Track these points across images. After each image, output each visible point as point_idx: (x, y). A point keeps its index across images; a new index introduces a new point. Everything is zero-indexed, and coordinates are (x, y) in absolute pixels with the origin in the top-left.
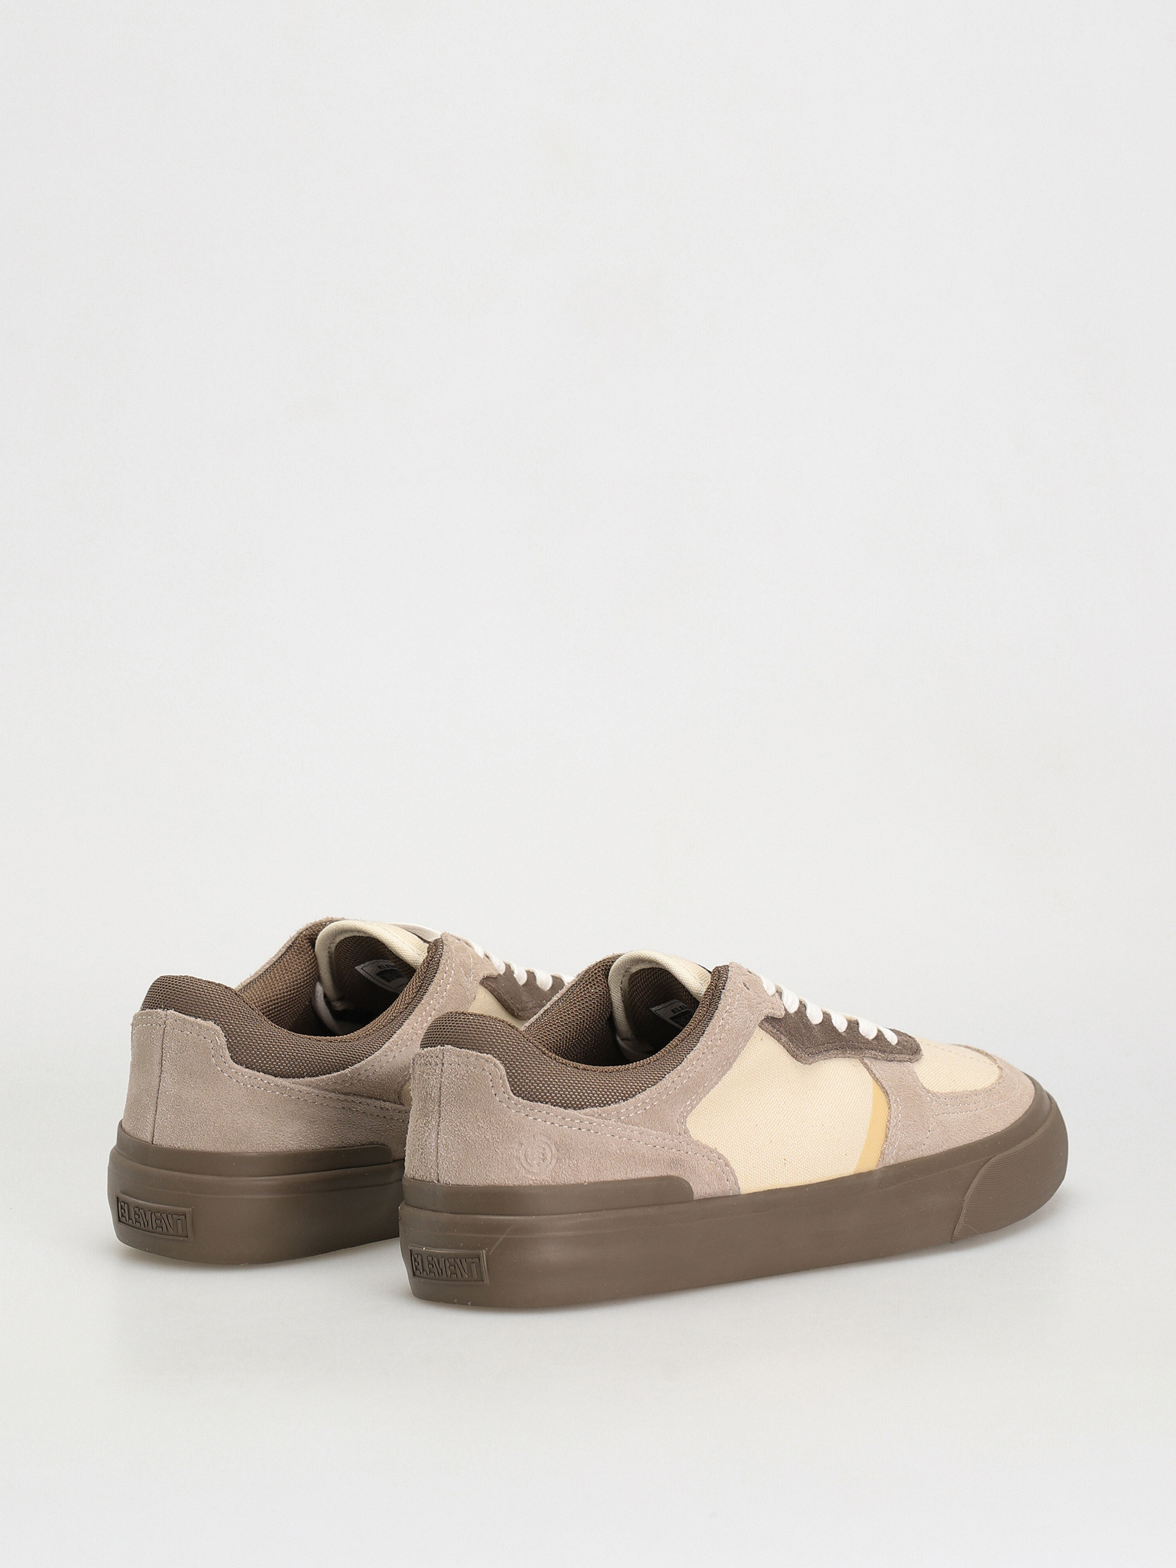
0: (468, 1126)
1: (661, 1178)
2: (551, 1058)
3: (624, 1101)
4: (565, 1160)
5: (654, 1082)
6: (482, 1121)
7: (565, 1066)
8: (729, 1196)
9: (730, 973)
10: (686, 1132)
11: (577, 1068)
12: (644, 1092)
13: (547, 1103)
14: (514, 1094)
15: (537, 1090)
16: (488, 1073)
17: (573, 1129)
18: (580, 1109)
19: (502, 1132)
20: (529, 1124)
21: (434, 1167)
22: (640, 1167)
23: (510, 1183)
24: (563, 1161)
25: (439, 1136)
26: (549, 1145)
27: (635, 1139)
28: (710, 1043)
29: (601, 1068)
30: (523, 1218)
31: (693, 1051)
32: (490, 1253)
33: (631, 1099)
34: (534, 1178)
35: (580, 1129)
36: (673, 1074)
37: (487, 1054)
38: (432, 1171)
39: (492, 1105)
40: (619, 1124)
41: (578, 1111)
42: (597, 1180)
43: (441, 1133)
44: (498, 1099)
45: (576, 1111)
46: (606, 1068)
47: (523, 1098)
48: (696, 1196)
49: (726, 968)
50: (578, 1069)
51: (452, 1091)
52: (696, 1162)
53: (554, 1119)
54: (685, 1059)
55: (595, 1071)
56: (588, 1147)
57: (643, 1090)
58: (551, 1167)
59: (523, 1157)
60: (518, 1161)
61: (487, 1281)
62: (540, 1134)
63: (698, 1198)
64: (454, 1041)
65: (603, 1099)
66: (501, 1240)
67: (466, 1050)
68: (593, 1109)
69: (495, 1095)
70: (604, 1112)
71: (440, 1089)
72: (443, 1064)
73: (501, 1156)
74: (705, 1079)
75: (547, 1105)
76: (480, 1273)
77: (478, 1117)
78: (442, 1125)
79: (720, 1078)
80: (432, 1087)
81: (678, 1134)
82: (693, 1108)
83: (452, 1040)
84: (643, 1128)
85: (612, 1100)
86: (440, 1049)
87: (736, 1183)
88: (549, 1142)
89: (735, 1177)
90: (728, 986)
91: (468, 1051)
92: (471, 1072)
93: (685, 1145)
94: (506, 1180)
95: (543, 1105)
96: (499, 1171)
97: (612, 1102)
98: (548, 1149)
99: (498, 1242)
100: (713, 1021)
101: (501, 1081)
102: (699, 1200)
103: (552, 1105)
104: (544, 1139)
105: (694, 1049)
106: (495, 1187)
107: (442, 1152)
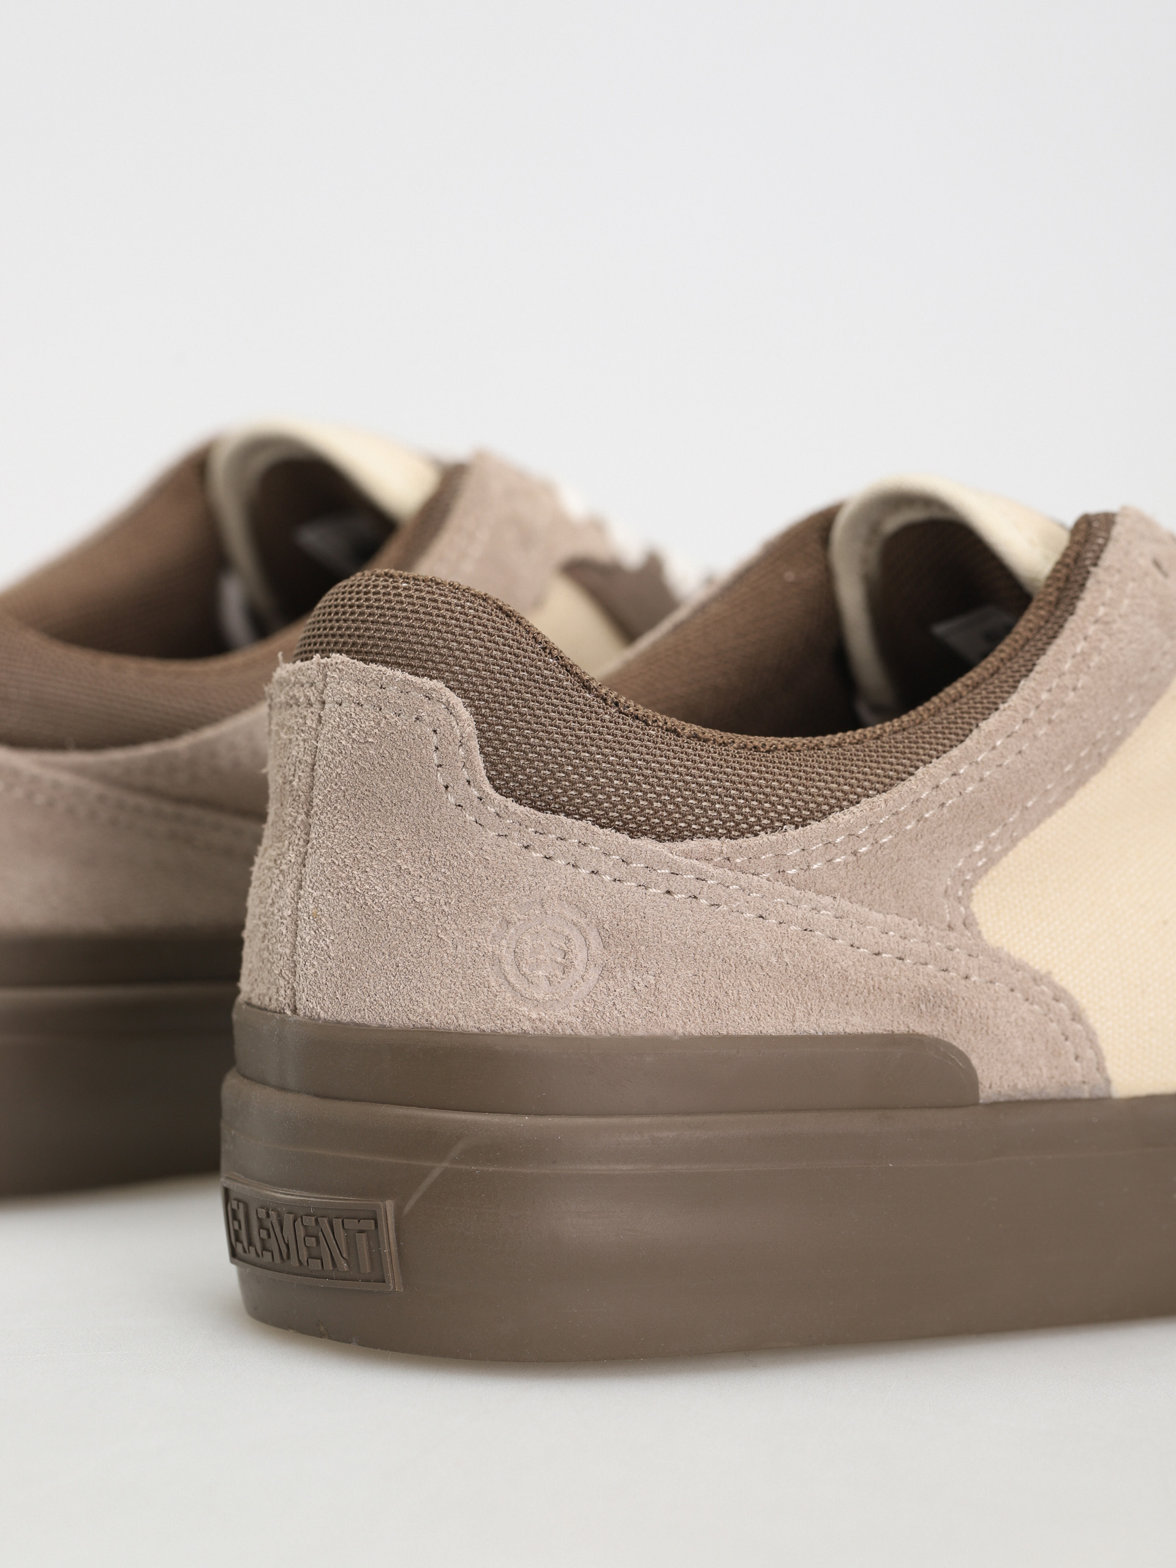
0: (371, 867)
1: (891, 1040)
2: (605, 700)
3: (797, 827)
4: (624, 972)
5: (885, 785)
6: (409, 857)
7: (641, 724)
8: (1078, 1100)
9: (1116, 531)
10: (969, 923)
11: (675, 731)
12: (852, 808)
13: (583, 817)
14: (497, 789)
15: (558, 781)
16: (429, 730)
17: (652, 891)
18: (672, 839)
19: (458, 886)
20: (531, 871)
21: (287, 973)
22: (833, 1005)
23: (469, 1024)
24: (619, 975)
25: (302, 892)
26: (581, 931)
27: (823, 931)
28: (1044, 696)
29: (743, 739)
30: (496, 1119)
31: (998, 712)
32: (407, 1209)
33: (815, 824)
34: (534, 1016)
35: (668, 892)
36: (938, 768)
37: (431, 678)
38: (282, 982)
39: (436, 814)
40: (780, 886)
41: (667, 844)
42: (709, 1030)
43: (306, 884)
44: (452, 800)
45: (661, 845)
46: (758, 740)
47: (518, 800)
48: (986, 1094)
49: (1108, 520)
50: (678, 735)
51: (338, 774)
52: (990, 1005)
53: (599, 861)
54: (975, 732)
55: (725, 744)
56: (690, 942)
57: (852, 803)
58: (584, 988)
59: (508, 957)
60: (496, 968)
61: (395, 1283)
62: (560, 898)
63: (994, 1098)
64: (354, 644)
65: (738, 817)
66: (435, 1174)
67: (380, 667)
68: (707, 841)
69: (447, 787)
70: (740, 852)
71: (313, 770)
72: (324, 703)
73: (451, 951)
74: (1027, 788)
75: (583, 823)
76: (377, 1258)
77: (399, 845)
78: (309, 861)
79: (1069, 792)
80: (294, 764)
81: (945, 926)
82: (992, 861)
83: (350, 641)
84: (845, 904)
85: (765, 821)
86: (319, 664)
87: (1100, 1068)
88: (583, 922)
89: (1098, 1052)
90: (1109, 558)
91: (384, 669)
92: (388, 723)
93: (963, 956)
94: (460, 1015)
95: (570, 821)
96: (444, 991)
97: (764, 829)
98: (577, 941)
99: (429, 1181)
100: (1059, 641)
101: (461, 752)
102: (994, 1105)
103: (594, 823)
104: (570, 914)
105: (1001, 706)
106: (430, 1032)
107: (306, 935)
